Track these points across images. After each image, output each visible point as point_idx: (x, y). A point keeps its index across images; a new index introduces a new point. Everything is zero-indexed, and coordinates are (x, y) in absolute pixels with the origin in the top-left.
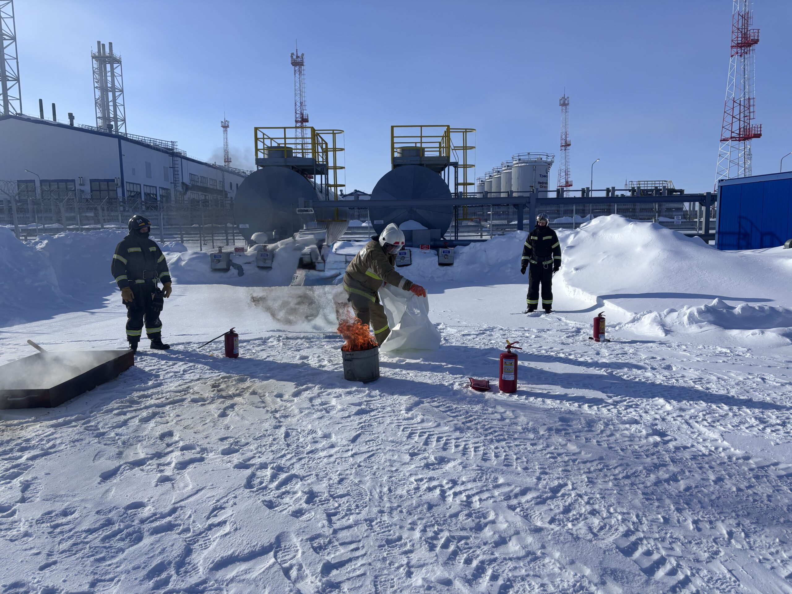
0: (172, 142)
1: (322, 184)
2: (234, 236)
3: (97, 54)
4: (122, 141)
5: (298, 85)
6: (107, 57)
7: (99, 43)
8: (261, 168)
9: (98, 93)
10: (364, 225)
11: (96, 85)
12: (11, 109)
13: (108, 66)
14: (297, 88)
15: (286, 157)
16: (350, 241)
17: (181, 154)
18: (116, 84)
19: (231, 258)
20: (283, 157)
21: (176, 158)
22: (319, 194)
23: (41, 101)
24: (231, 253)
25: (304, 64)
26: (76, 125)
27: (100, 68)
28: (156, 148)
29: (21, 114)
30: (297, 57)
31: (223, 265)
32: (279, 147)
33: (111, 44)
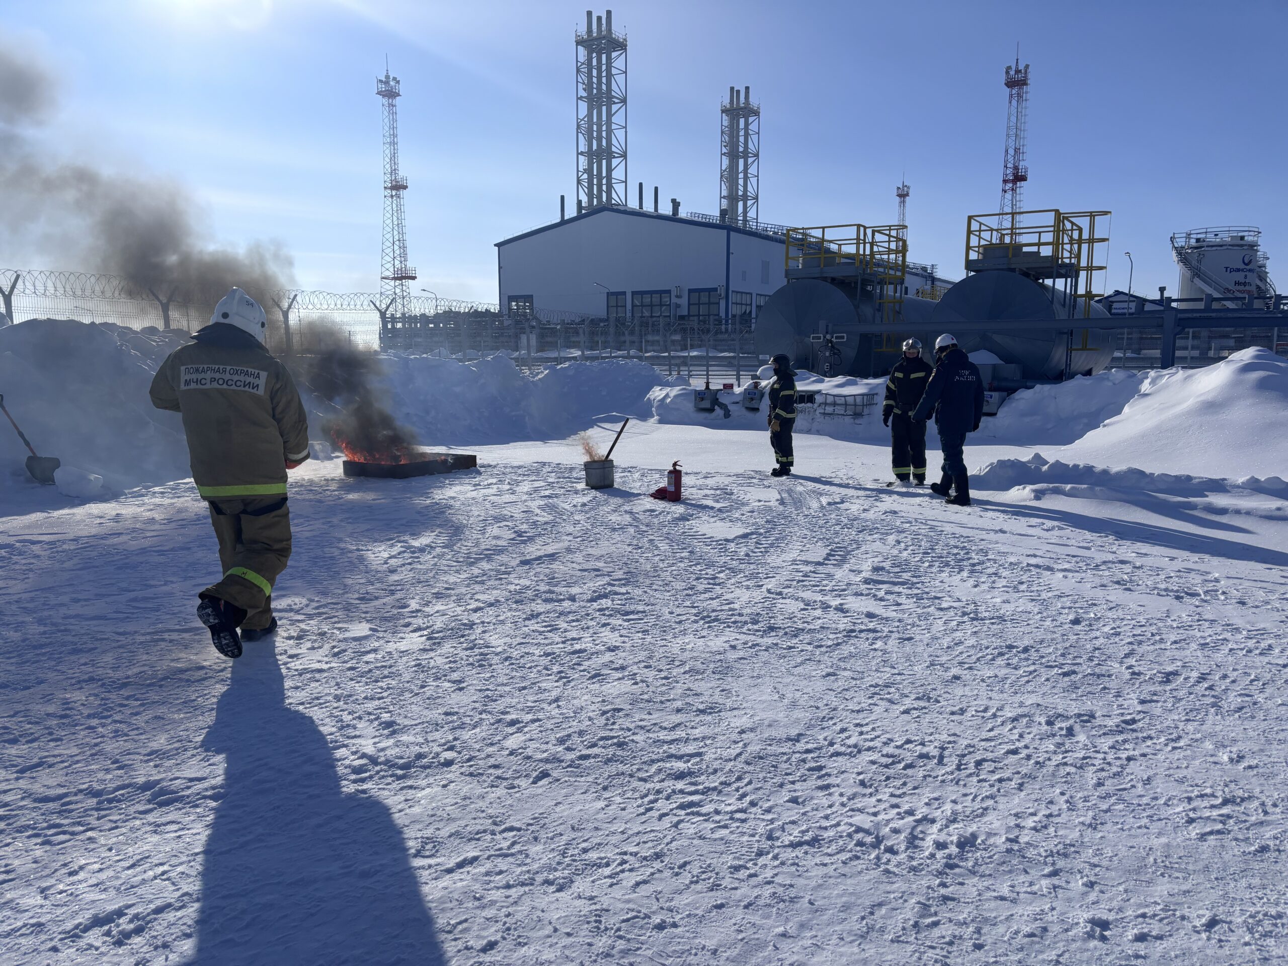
3: (728, 107)
4: (732, 233)
5: (1013, 119)
6: (742, 108)
7: (732, 89)
8: (793, 281)
9: (726, 162)
11: (724, 150)
12: (614, 195)
13: (742, 121)
14: (1011, 124)
15: (822, 266)
18: (750, 145)
19: (718, 397)
23: (642, 185)
24: (718, 390)
25: (1029, 82)
26: (677, 216)
27: (731, 126)
28: (779, 240)
30: (1018, 71)
33: (747, 88)
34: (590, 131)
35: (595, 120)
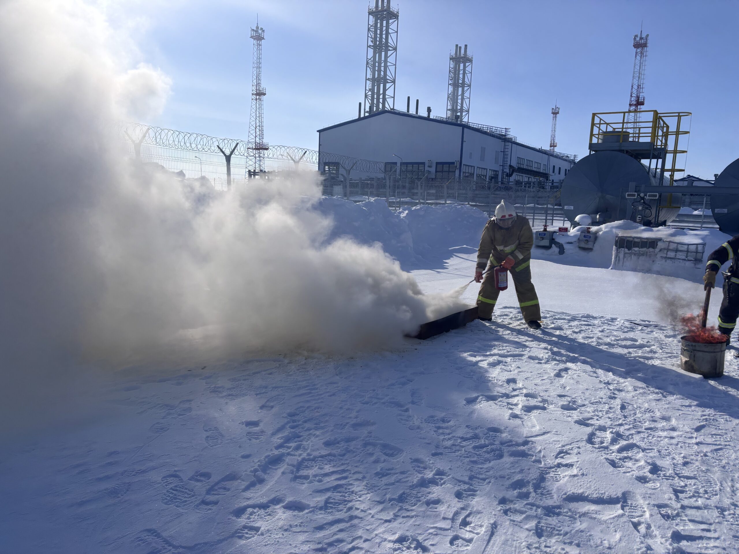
0: (506, 129)
1: (656, 168)
2: (553, 217)
3: (454, 56)
4: (465, 129)
5: (637, 67)
6: (462, 57)
7: (457, 46)
8: (594, 152)
9: (451, 89)
10: (696, 213)
11: (450, 82)
12: (387, 105)
13: (462, 66)
14: (636, 70)
15: (621, 142)
16: (683, 229)
17: (512, 139)
18: (466, 80)
19: (554, 237)
20: (618, 141)
21: (507, 144)
22: (653, 179)
23: (409, 98)
24: (555, 232)
25: (648, 45)
26: (431, 117)
27: (455, 68)
28: (491, 135)
29: (393, 109)
30: (641, 38)
31: (546, 243)
32: (614, 132)
33: (466, 46)
34: (374, 66)
35: (377, 60)
